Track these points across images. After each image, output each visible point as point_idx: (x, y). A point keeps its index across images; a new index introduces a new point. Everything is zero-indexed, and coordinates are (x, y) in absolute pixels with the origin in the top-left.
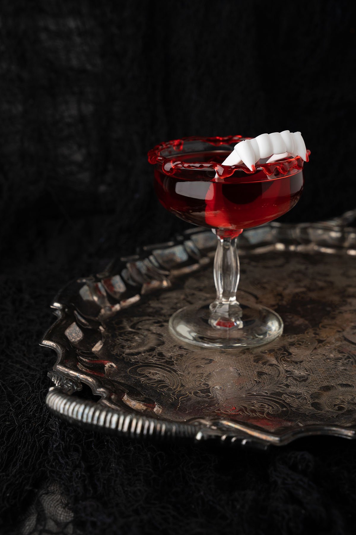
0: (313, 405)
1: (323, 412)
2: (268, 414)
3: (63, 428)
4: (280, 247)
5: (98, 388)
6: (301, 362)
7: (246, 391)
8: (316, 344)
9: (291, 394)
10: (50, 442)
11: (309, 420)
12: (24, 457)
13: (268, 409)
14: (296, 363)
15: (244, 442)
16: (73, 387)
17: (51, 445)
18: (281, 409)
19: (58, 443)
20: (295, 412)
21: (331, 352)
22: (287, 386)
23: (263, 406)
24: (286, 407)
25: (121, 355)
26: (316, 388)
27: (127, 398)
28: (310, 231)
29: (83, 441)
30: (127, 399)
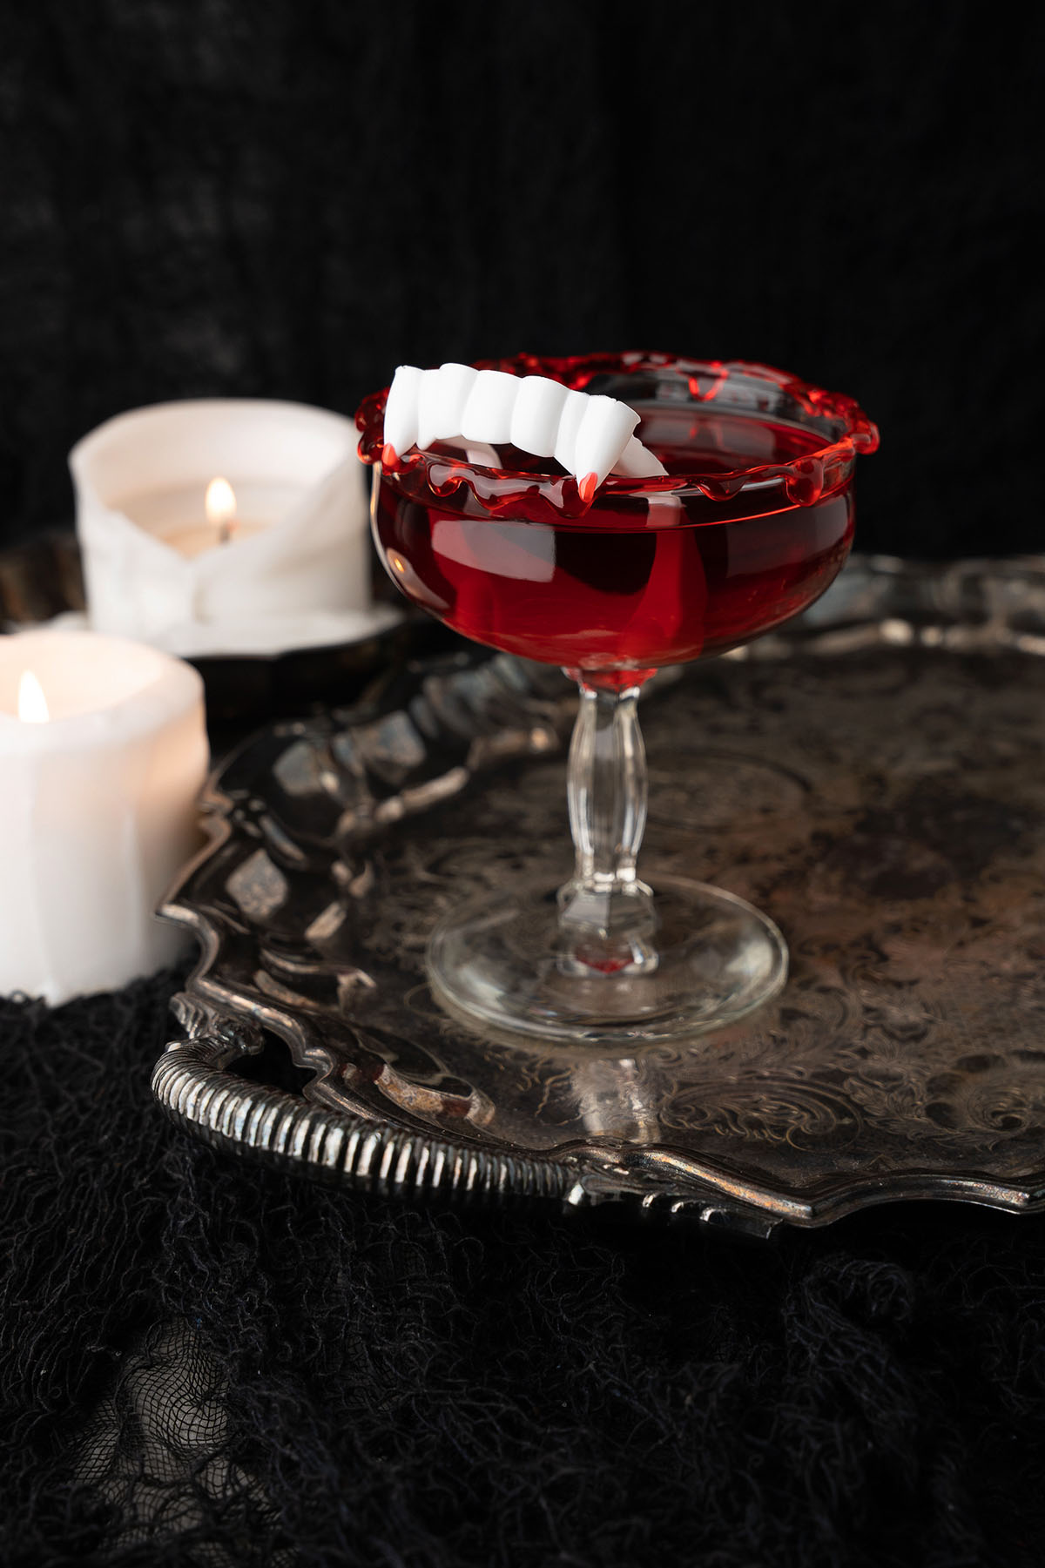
0: (931, 1111)
1: (958, 1133)
2: (797, 1135)
3: (204, 1174)
4: (897, 632)
5: (308, 1048)
6: (913, 983)
7: (742, 1065)
8: (965, 931)
9: (869, 1078)
10: (168, 1211)
11: (912, 1155)
12: (86, 1258)
13: (799, 1120)
14: (899, 985)
15: (706, 1215)
16: (236, 1042)
17: (172, 1222)
18: (836, 1121)
19: (193, 1216)
20: (877, 1129)
21: (1005, 956)
22: (864, 1053)
23: (786, 1111)
24: (851, 1116)
25: (390, 950)
26: (944, 1063)
27: (388, 1080)
28: (992, 586)
29: (261, 1212)
30: (391, 1082)
